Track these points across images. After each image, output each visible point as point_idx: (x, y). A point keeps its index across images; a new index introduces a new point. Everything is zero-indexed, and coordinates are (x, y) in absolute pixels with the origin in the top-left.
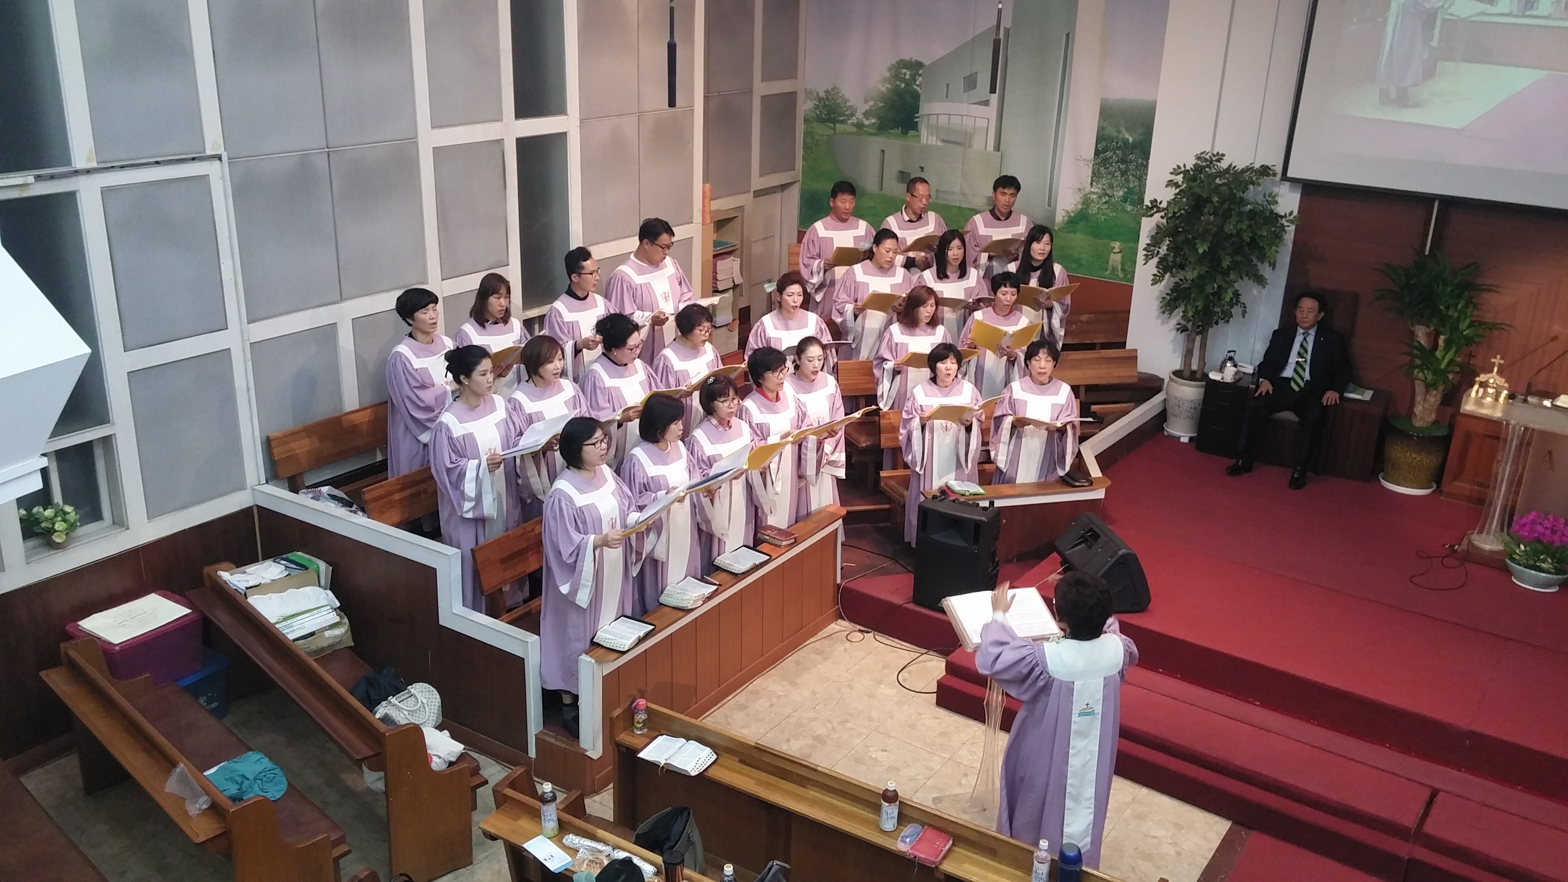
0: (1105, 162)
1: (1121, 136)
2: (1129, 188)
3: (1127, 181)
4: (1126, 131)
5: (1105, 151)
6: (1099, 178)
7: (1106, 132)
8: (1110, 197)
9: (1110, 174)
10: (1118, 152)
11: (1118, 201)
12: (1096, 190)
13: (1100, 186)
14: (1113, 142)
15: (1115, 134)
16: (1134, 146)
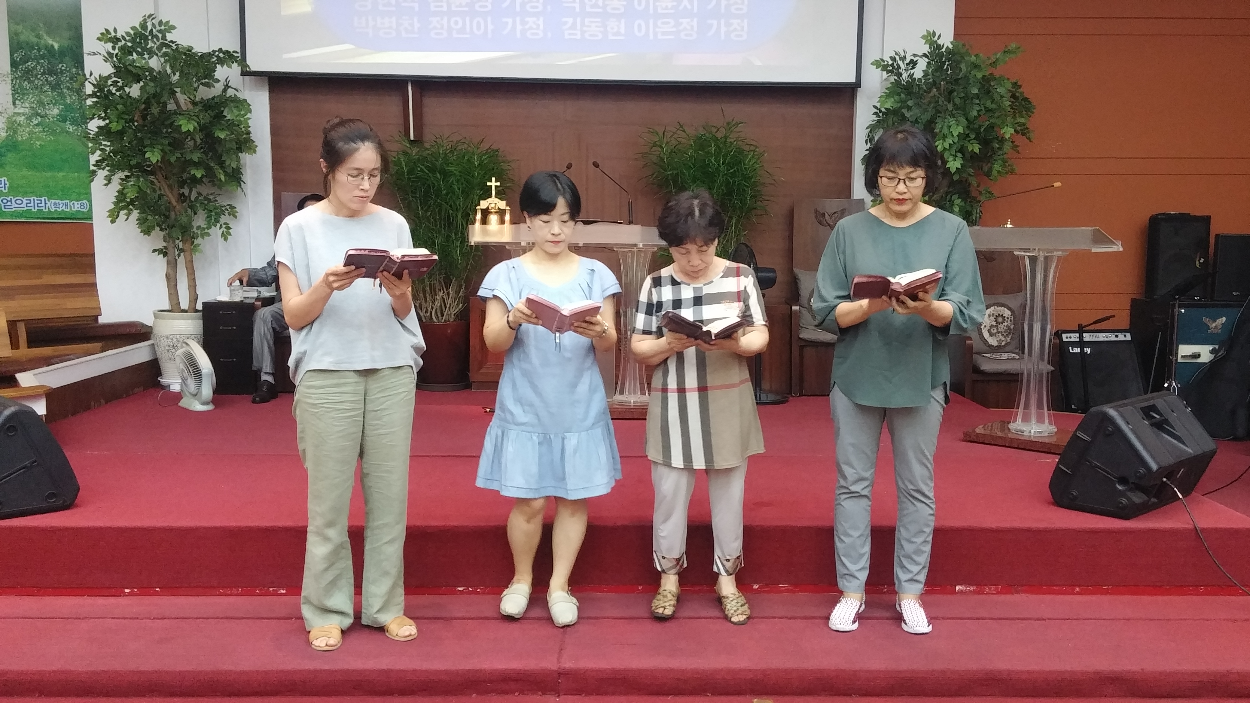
0: (28, 75)
1: (43, 42)
2: (65, 105)
3: (62, 95)
4: (49, 33)
5: (24, 61)
6: (24, 94)
7: (22, 38)
8: (41, 117)
9: (37, 88)
10: (43, 61)
11: (53, 122)
12: (22, 111)
13: (27, 105)
14: (35, 49)
15: (35, 40)
16: (62, 53)
